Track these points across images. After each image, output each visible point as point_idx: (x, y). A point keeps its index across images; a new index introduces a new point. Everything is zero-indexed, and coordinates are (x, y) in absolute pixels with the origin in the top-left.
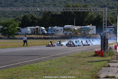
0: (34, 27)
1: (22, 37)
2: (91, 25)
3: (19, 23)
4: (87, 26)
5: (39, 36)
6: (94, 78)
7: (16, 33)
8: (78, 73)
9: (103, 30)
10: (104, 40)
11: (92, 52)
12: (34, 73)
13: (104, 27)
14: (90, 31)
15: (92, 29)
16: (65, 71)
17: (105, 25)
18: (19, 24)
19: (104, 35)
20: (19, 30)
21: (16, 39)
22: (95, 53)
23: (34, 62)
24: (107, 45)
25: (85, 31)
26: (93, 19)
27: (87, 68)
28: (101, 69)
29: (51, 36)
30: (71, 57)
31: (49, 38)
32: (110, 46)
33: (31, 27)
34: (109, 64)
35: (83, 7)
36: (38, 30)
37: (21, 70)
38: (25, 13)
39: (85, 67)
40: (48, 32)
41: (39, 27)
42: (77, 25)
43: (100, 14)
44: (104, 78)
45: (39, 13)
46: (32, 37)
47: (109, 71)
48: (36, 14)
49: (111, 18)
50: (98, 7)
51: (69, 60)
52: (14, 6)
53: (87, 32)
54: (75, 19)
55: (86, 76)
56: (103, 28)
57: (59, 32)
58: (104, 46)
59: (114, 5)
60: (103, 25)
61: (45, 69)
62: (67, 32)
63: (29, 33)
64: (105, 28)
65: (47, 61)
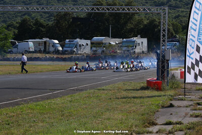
0: (40, 39)
1: (19, 56)
2: (139, 36)
3: (14, 32)
4: (132, 39)
5: (48, 56)
6: (146, 124)
7: (9, 50)
8: (119, 116)
9: (161, 45)
10: (163, 62)
11: (142, 83)
12: (46, 116)
13: (162, 40)
14: (137, 47)
15: (142, 43)
16: (96, 113)
17: (164, 36)
18: (14, 35)
19: (162, 54)
20: (13, 44)
21: (8, 60)
22: (146, 85)
23: (43, 99)
24: (168, 71)
25: (128, 47)
26: (142, 27)
27: (134, 108)
28: (158, 111)
29: (70, 56)
30: (107, 90)
31: (65, 58)
32: (173, 72)
33: (35, 39)
34: (171, 102)
35: (126, 5)
36: (47, 44)
37: (22, 112)
38: (24, 15)
39: (130, 107)
40: (65, 49)
41: (48, 39)
42: (114, 37)
43: (154, 18)
44: (163, 124)
45: (47, 15)
46: (37, 56)
47: (171, 114)
48: (42, 17)
49: (173, 24)
50: (151, 5)
51: (103, 96)
52: (5, 3)
53: (132, 49)
54: (111, 26)
55: (133, 121)
56: (161, 42)
57: (84, 48)
58: (163, 72)
59: (179, 1)
60: (162, 37)
61: (63, 109)
62: (98, 48)
63: (31, 50)
64: (164, 41)
65: (66, 97)
